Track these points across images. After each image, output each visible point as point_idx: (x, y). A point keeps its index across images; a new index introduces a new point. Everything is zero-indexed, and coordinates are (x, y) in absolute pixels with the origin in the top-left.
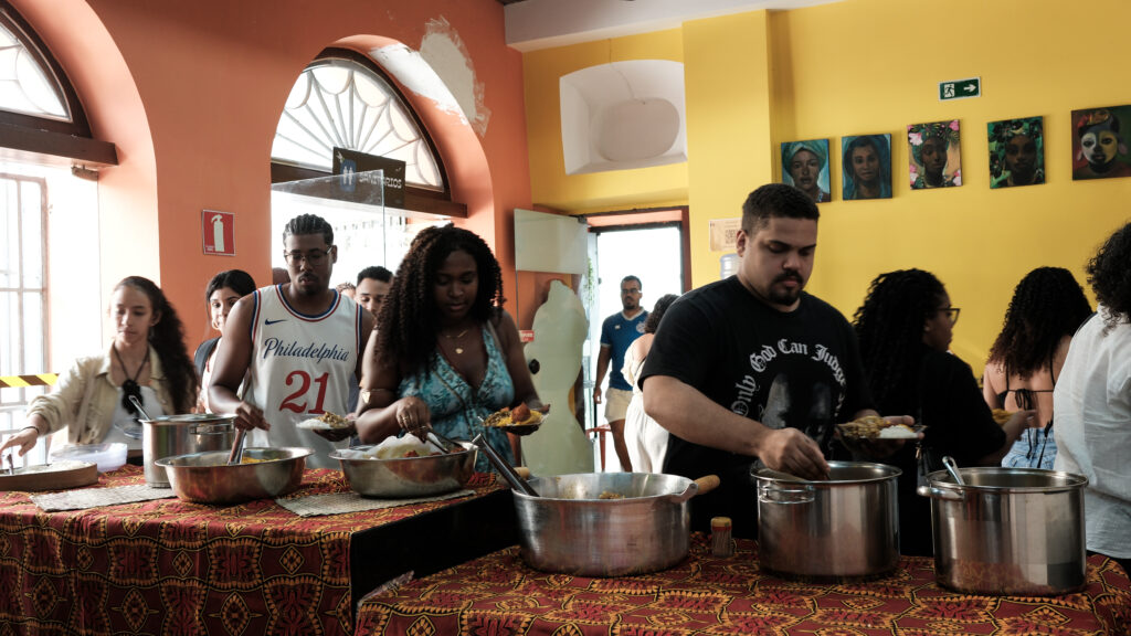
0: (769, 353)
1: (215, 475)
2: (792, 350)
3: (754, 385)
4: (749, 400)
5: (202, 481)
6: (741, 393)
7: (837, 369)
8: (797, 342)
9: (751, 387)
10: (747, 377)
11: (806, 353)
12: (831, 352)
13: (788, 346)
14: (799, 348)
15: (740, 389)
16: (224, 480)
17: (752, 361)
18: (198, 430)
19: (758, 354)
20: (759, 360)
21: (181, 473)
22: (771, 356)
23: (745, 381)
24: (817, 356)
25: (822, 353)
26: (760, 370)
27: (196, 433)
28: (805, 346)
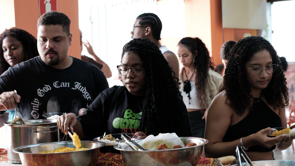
0: (47, 88)
1: (47, 159)
2: (61, 86)
3: (38, 103)
4: (38, 110)
5: (39, 162)
6: (34, 106)
7: (85, 92)
8: (64, 82)
9: (37, 104)
10: (35, 99)
11: (69, 86)
12: (83, 85)
13: (59, 84)
14: (64, 85)
15: (33, 105)
16: (52, 162)
17: (38, 92)
18: (38, 130)
19: (42, 89)
20: (42, 92)
21: (28, 157)
22: (48, 89)
23: (34, 101)
24: (75, 87)
25: (78, 86)
26: (41, 96)
27: (36, 132)
28: (69, 84)
